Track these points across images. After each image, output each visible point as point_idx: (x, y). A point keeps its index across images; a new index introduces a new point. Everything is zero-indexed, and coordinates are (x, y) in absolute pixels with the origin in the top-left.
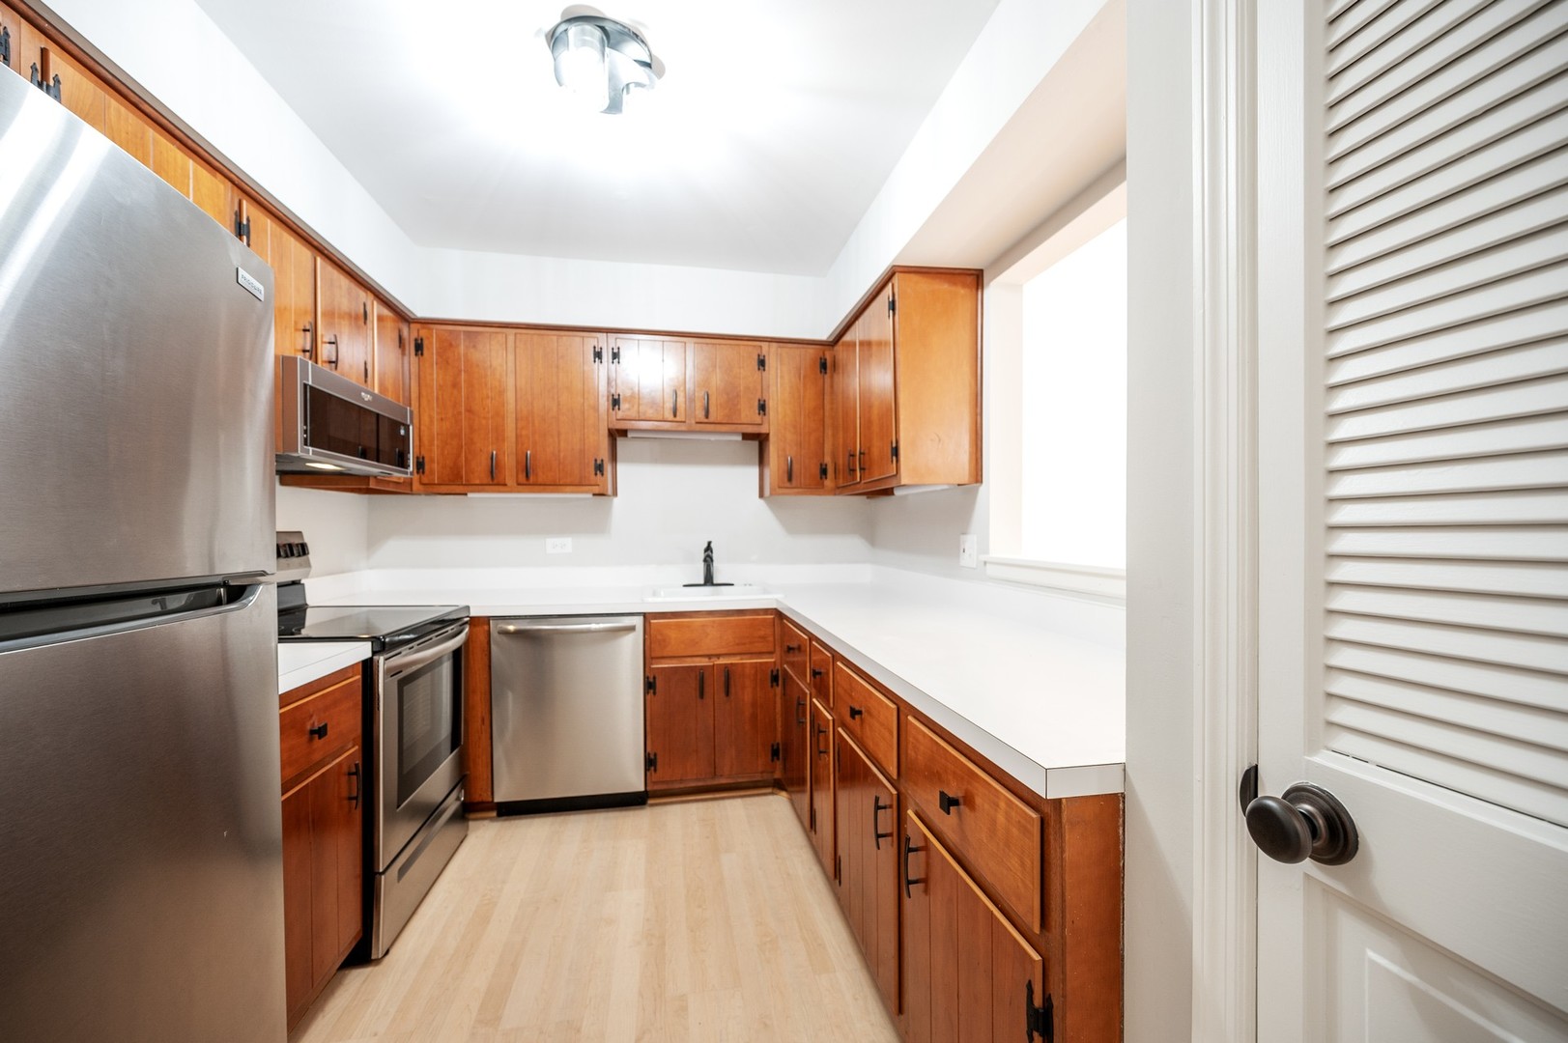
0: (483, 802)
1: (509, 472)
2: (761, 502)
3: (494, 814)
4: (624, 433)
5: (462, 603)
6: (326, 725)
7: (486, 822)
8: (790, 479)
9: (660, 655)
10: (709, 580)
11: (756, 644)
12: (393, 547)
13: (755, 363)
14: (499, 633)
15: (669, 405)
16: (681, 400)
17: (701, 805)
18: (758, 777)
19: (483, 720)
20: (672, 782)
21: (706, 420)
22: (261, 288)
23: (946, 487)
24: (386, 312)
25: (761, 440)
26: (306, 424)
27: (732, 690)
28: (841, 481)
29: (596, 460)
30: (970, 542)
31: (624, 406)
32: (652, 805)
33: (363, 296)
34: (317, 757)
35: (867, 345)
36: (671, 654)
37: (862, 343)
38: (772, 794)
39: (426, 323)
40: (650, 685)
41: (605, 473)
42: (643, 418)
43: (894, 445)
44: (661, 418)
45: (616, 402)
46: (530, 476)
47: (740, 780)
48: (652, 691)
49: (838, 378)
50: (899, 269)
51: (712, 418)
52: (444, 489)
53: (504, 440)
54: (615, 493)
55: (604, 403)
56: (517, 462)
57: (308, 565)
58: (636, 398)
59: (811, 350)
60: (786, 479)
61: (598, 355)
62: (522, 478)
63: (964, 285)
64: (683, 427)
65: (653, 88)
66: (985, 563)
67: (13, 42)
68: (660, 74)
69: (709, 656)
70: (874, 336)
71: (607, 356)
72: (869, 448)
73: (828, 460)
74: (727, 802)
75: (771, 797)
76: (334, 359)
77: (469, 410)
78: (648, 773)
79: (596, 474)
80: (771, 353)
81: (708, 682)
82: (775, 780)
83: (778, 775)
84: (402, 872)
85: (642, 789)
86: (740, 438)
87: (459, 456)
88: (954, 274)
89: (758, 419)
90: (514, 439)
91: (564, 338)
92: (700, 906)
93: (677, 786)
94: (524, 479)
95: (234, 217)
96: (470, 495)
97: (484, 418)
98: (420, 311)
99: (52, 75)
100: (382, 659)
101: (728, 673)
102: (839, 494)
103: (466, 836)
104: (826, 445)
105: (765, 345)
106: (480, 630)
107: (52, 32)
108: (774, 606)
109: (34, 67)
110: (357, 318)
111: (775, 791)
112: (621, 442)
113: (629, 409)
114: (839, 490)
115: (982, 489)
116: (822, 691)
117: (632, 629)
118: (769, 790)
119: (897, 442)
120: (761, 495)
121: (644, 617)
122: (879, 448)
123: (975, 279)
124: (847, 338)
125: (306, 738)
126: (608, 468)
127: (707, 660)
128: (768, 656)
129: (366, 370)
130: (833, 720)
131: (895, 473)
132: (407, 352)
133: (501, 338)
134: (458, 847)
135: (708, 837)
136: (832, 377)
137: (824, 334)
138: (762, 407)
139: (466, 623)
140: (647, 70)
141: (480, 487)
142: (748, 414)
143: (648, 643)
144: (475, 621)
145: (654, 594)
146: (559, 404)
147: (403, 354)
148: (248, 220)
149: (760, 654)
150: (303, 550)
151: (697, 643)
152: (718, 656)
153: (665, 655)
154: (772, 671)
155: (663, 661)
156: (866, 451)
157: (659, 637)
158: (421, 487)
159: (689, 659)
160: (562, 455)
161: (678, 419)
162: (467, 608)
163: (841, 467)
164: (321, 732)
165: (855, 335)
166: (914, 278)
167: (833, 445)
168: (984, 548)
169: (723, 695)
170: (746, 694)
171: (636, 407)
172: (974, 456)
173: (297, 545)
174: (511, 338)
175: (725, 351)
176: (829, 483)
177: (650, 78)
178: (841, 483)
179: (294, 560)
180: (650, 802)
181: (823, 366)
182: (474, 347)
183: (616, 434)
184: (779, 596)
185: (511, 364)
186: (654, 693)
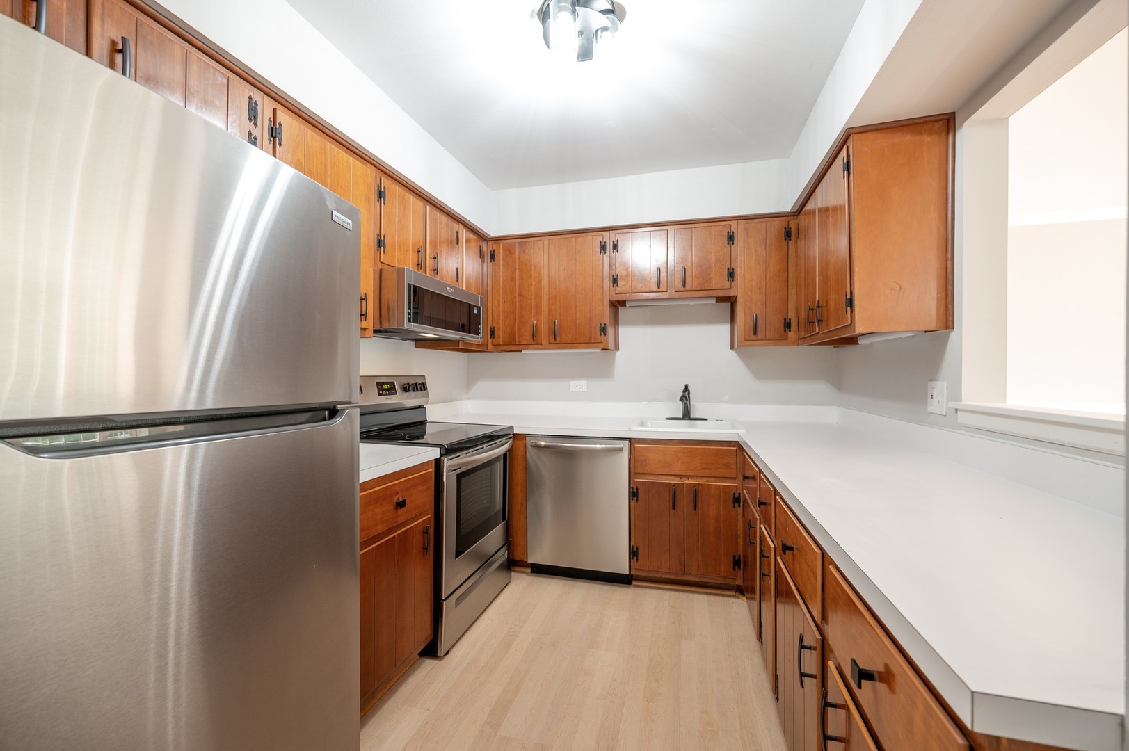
0: (521, 561)
1: (544, 336)
2: (733, 352)
3: (529, 570)
4: (623, 303)
5: (508, 424)
6: (405, 500)
7: (523, 575)
8: (755, 333)
9: (642, 472)
10: (687, 415)
11: (720, 470)
12: (482, 386)
13: (725, 239)
14: (531, 446)
15: (655, 279)
16: (663, 274)
17: (673, 594)
18: (721, 581)
19: (522, 505)
20: (651, 571)
21: (683, 289)
22: (350, 222)
23: (911, 334)
24: (472, 236)
25: (731, 301)
26: (409, 309)
27: (700, 505)
28: (803, 333)
29: (601, 324)
30: (940, 389)
31: (621, 283)
32: (636, 586)
33: (456, 226)
34: (401, 520)
35: (825, 211)
36: (649, 471)
37: (820, 210)
38: (734, 596)
39: (497, 240)
40: (633, 494)
41: (607, 333)
42: (634, 291)
43: (849, 296)
44: (648, 290)
45: (615, 281)
46: (558, 338)
47: (704, 580)
48: (635, 499)
49: (801, 243)
50: (854, 131)
51: (688, 287)
52: (505, 348)
53: (541, 314)
54: (617, 348)
55: (607, 282)
56: (549, 328)
57: (427, 396)
58: (630, 275)
59: (776, 223)
60: (752, 333)
61: (603, 248)
62: (552, 340)
63: (930, 133)
64: (665, 295)
65: (616, 30)
66: (956, 410)
67: (259, 108)
68: (621, 18)
69: (681, 476)
70: (831, 202)
71: (609, 248)
72: (827, 302)
73: (792, 315)
74: (695, 596)
75: (733, 600)
76: (436, 268)
77: (520, 295)
78: (632, 561)
79: (601, 335)
80: (739, 230)
81: (679, 496)
82: (737, 585)
83: (739, 582)
84: (458, 601)
85: (628, 573)
86: (714, 302)
87: (514, 326)
88: (916, 124)
89: (727, 285)
90: (547, 313)
91: (580, 238)
92: (657, 681)
93: (654, 575)
94: (553, 340)
95: (377, 187)
96: (523, 352)
97: (529, 299)
98: (492, 232)
99: (278, 122)
100: (446, 459)
101: (696, 491)
102: (802, 344)
103: (509, 583)
104: (790, 303)
105: (733, 223)
106: (519, 443)
107: (278, 98)
108: (736, 439)
109: (270, 120)
110: (452, 242)
111: (737, 594)
112: (621, 310)
113: (624, 285)
114: (801, 341)
115: (953, 335)
116: (767, 521)
117: (621, 450)
118: (733, 593)
119: (851, 293)
120: (732, 347)
121: (630, 441)
122: (836, 301)
123: (946, 123)
124: (809, 207)
125: (393, 507)
126: (610, 331)
127: (678, 479)
128: (731, 480)
129: (457, 273)
130: (775, 548)
131: (850, 323)
132: (486, 260)
133: (540, 244)
134: (503, 589)
135: (674, 623)
136: (796, 243)
137: (787, 206)
138: (731, 275)
139: (511, 438)
140: (610, 16)
141: (527, 346)
142: (720, 281)
143: (632, 462)
144: (517, 437)
145: (642, 424)
146: (576, 286)
147: (483, 261)
148: (385, 188)
149: (724, 478)
150: (423, 387)
151: (671, 465)
152: (688, 477)
153: (645, 472)
154: (734, 494)
155: (644, 476)
156: (824, 305)
157: (641, 458)
158: (493, 347)
159: (664, 477)
160: (578, 321)
161: (661, 290)
162: (512, 428)
163: (803, 321)
164: (401, 504)
165: (816, 203)
166: (871, 136)
167: (797, 302)
168: (956, 394)
169: (692, 508)
170: (712, 509)
171: (630, 283)
172: (943, 302)
173: (420, 384)
174: (546, 243)
175: (700, 232)
176: (792, 335)
177: (613, 22)
178: (803, 334)
179: (419, 393)
180: (634, 583)
181: (788, 234)
182: (524, 252)
183: (617, 305)
184: (741, 432)
185: (546, 262)
186: (637, 501)
